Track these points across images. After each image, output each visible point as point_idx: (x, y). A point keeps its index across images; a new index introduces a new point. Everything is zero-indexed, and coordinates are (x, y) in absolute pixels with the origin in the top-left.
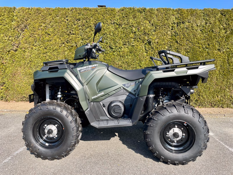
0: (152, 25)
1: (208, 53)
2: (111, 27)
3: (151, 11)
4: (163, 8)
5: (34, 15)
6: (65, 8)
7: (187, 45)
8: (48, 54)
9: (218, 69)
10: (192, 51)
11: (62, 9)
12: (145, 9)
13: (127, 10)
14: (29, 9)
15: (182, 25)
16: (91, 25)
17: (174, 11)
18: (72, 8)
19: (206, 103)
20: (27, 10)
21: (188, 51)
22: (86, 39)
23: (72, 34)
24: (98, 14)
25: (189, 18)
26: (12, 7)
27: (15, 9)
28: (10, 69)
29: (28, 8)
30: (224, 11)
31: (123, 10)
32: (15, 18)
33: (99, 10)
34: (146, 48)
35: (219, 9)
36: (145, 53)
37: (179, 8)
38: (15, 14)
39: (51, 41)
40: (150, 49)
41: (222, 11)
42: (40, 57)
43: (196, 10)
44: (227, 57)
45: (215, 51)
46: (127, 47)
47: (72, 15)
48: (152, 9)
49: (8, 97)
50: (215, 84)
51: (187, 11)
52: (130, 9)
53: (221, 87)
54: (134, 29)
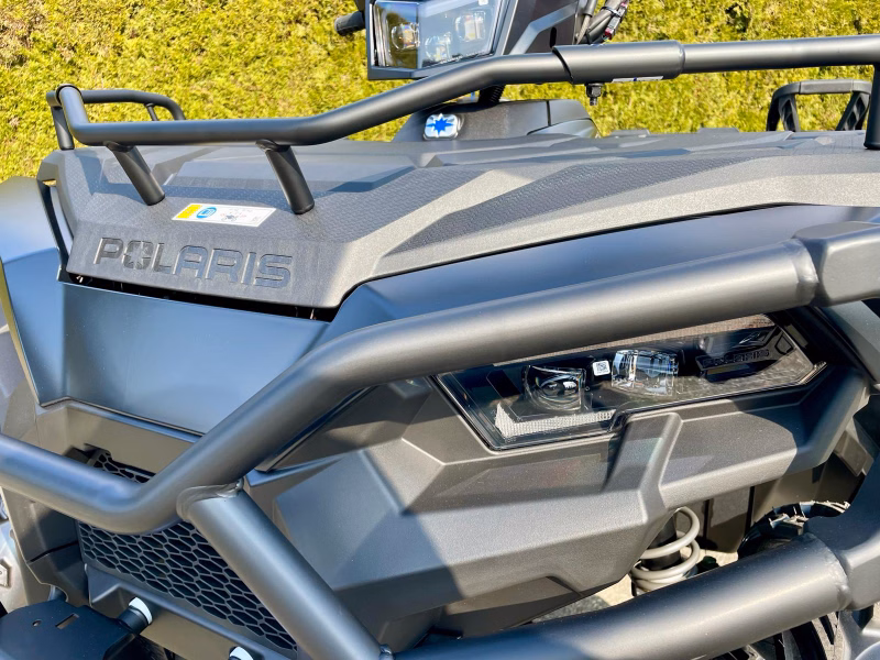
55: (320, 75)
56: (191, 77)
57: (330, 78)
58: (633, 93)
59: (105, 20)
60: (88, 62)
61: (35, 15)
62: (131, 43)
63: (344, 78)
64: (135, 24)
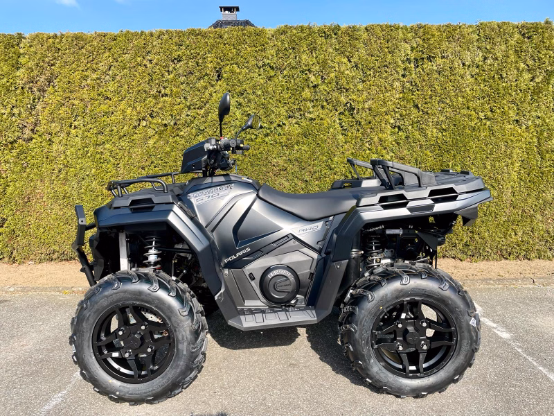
0: (356, 66)
1: (490, 129)
2: (256, 75)
3: (352, 32)
4: (381, 24)
5: (67, 51)
6: (142, 32)
7: (441, 112)
8: (107, 146)
9: (515, 169)
10: (452, 127)
11: (135, 34)
12: (338, 28)
13: (295, 31)
14: (55, 36)
15: (428, 66)
16: (208, 72)
17: (407, 30)
18: (160, 32)
19: (488, 250)
20: (51, 40)
21: (444, 127)
22: (197, 106)
23: (162, 96)
24: (225, 44)
25: (443, 47)
26: (14, 33)
27: (21, 37)
28: (18, 185)
29: (52, 34)
30: (527, 29)
31: (284, 32)
32: (22, 60)
33: (226, 34)
34: (344, 124)
35: (516, 23)
36: (341, 137)
37: (418, 23)
38: (22, 51)
39: (113, 113)
40: (353, 125)
41: (523, 27)
42: (89, 154)
43: (460, 27)
44: (536, 140)
45: (509, 126)
46: (295, 123)
47: (162, 48)
48: (354, 29)
49: (15, 252)
50: (508, 205)
51: (439, 29)
52: (302, 29)
53: (524, 211)
54: (313, 78)
55: (151, 142)
56: (97, 145)
57: (155, 143)
58: (295, 146)
59: (63, 122)
60: (56, 140)
61: (37, 121)
62: (73, 131)
63: (162, 143)
64: (76, 123)
